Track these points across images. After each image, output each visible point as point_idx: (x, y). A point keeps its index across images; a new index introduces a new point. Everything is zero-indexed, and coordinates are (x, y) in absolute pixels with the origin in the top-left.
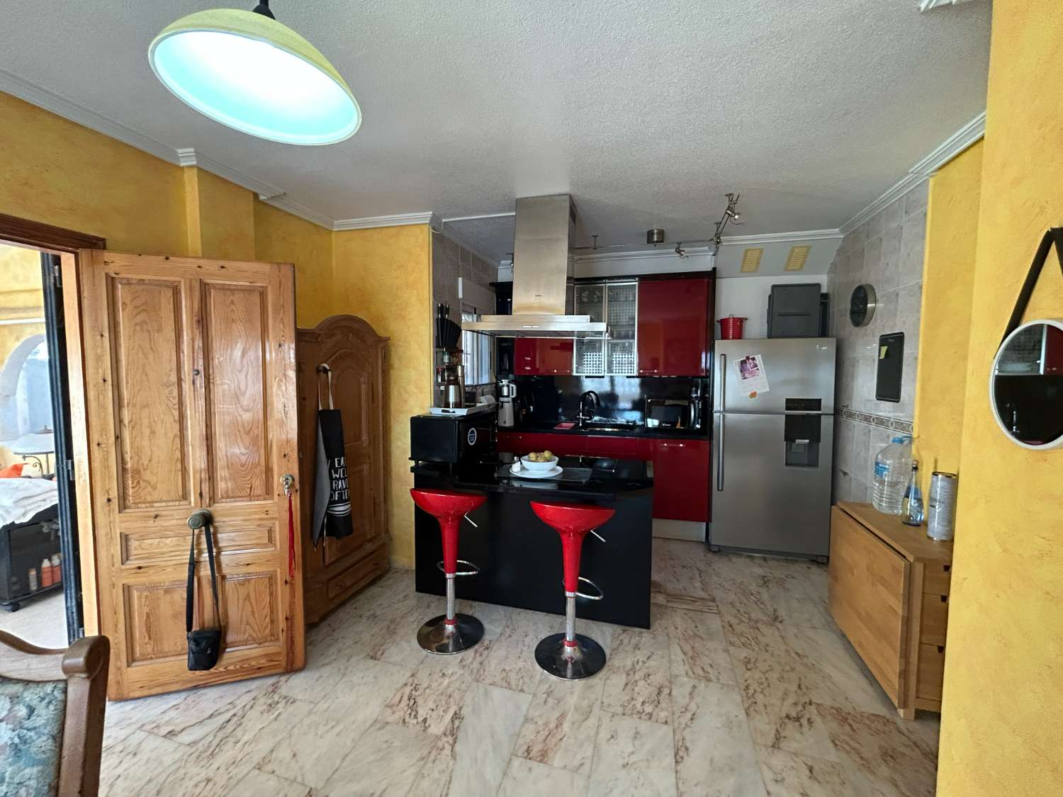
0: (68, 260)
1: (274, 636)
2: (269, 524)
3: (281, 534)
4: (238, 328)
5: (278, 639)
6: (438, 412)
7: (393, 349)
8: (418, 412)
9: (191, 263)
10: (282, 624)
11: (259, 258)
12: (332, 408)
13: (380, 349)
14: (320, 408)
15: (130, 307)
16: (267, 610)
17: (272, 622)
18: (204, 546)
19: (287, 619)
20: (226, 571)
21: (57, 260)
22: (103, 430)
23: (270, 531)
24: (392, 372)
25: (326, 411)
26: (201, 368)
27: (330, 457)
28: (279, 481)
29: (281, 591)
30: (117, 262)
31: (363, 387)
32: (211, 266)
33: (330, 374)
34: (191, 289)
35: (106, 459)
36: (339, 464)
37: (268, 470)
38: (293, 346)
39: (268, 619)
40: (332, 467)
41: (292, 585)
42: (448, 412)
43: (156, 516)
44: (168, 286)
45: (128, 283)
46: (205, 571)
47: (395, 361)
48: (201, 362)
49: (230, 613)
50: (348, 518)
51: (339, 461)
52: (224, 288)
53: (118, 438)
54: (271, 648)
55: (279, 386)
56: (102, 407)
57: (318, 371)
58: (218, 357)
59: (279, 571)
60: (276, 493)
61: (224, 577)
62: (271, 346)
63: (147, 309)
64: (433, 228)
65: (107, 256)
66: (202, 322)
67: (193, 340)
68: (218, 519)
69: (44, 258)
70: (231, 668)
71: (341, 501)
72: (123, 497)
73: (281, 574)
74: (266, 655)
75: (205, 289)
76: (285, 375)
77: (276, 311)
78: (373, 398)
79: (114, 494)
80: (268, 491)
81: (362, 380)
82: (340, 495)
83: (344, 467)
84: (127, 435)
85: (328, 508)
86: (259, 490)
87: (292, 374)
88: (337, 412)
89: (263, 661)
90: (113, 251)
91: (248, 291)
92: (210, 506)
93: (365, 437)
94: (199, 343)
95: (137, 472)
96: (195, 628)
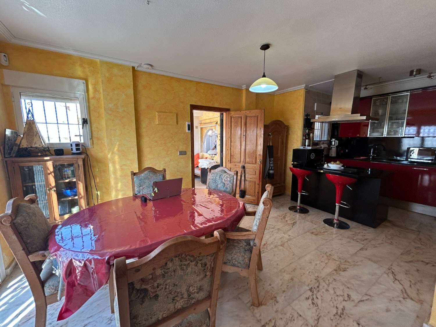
0: (224, 114)
1: (255, 196)
2: (255, 170)
3: (258, 173)
4: (252, 125)
5: (256, 197)
6: (302, 148)
7: (290, 129)
8: (296, 148)
9: (244, 112)
10: (256, 193)
11: (256, 109)
12: (271, 145)
13: (286, 129)
14: (268, 145)
15: (234, 123)
16: (254, 189)
17: (255, 192)
18: (243, 173)
19: (258, 192)
20: (246, 179)
21: (222, 114)
22: (228, 147)
23: (255, 172)
24: (289, 136)
25: (270, 146)
26: (245, 135)
27: (270, 158)
28: (258, 161)
29: (257, 186)
30: (232, 113)
31: (280, 140)
32: (248, 112)
33: (271, 136)
34: (244, 118)
35: (228, 153)
36: (272, 160)
37: (256, 158)
38: (263, 129)
39: (254, 192)
40: (270, 160)
41: (259, 185)
42: (305, 148)
43: (236, 165)
44: (240, 117)
45: (234, 117)
46: (243, 178)
47: (290, 132)
48: (245, 133)
49: (247, 188)
50: (273, 174)
51: (272, 159)
52: (250, 117)
53: (231, 149)
54: (254, 198)
55: (260, 138)
56: (228, 142)
57: (268, 135)
58: (248, 132)
59: (257, 181)
60: (257, 163)
61: (246, 180)
62: (259, 129)
63: (236, 122)
64: (306, 89)
65: (231, 112)
66: (246, 124)
67: (244, 128)
68: (246, 167)
69: (220, 114)
70: (246, 200)
71: (271, 169)
72: (231, 161)
73: (257, 182)
74: (253, 199)
75: (246, 117)
76: (261, 136)
77: (260, 121)
78: (283, 143)
79: (229, 160)
80: (256, 163)
81: (280, 138)
82: (271, 168)
83: (273, 161)
84: (232, 148)
85: (268, 171)
86: (254, 162)
87: (262, 136)
88: (272, 146)
89: (252, 201)
90: (232, 111)
91: (255, 117)
92: (245, 164)
93: (279, 154)
94: (245, 129)
95: (233, 156)
96: (241, 189)
